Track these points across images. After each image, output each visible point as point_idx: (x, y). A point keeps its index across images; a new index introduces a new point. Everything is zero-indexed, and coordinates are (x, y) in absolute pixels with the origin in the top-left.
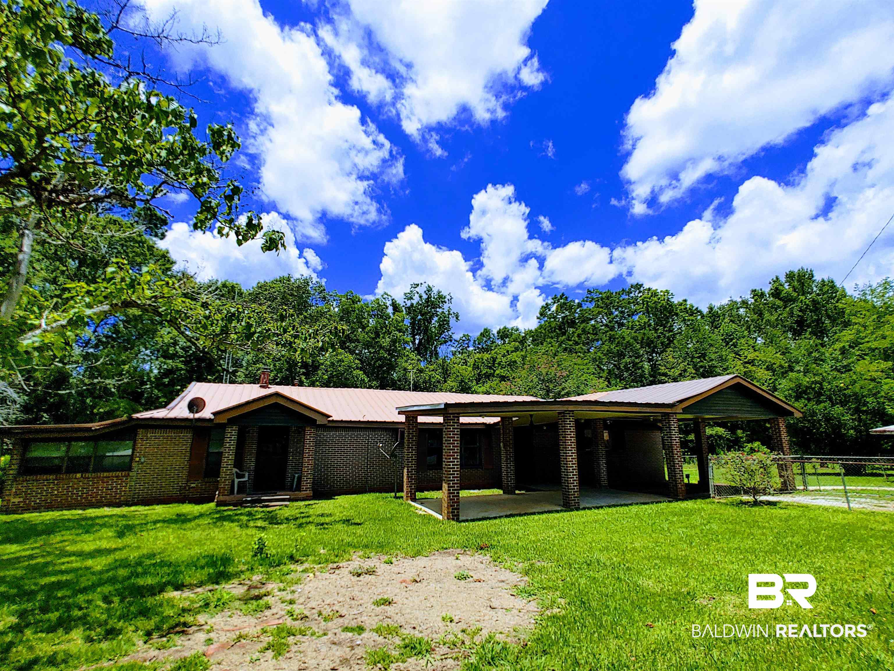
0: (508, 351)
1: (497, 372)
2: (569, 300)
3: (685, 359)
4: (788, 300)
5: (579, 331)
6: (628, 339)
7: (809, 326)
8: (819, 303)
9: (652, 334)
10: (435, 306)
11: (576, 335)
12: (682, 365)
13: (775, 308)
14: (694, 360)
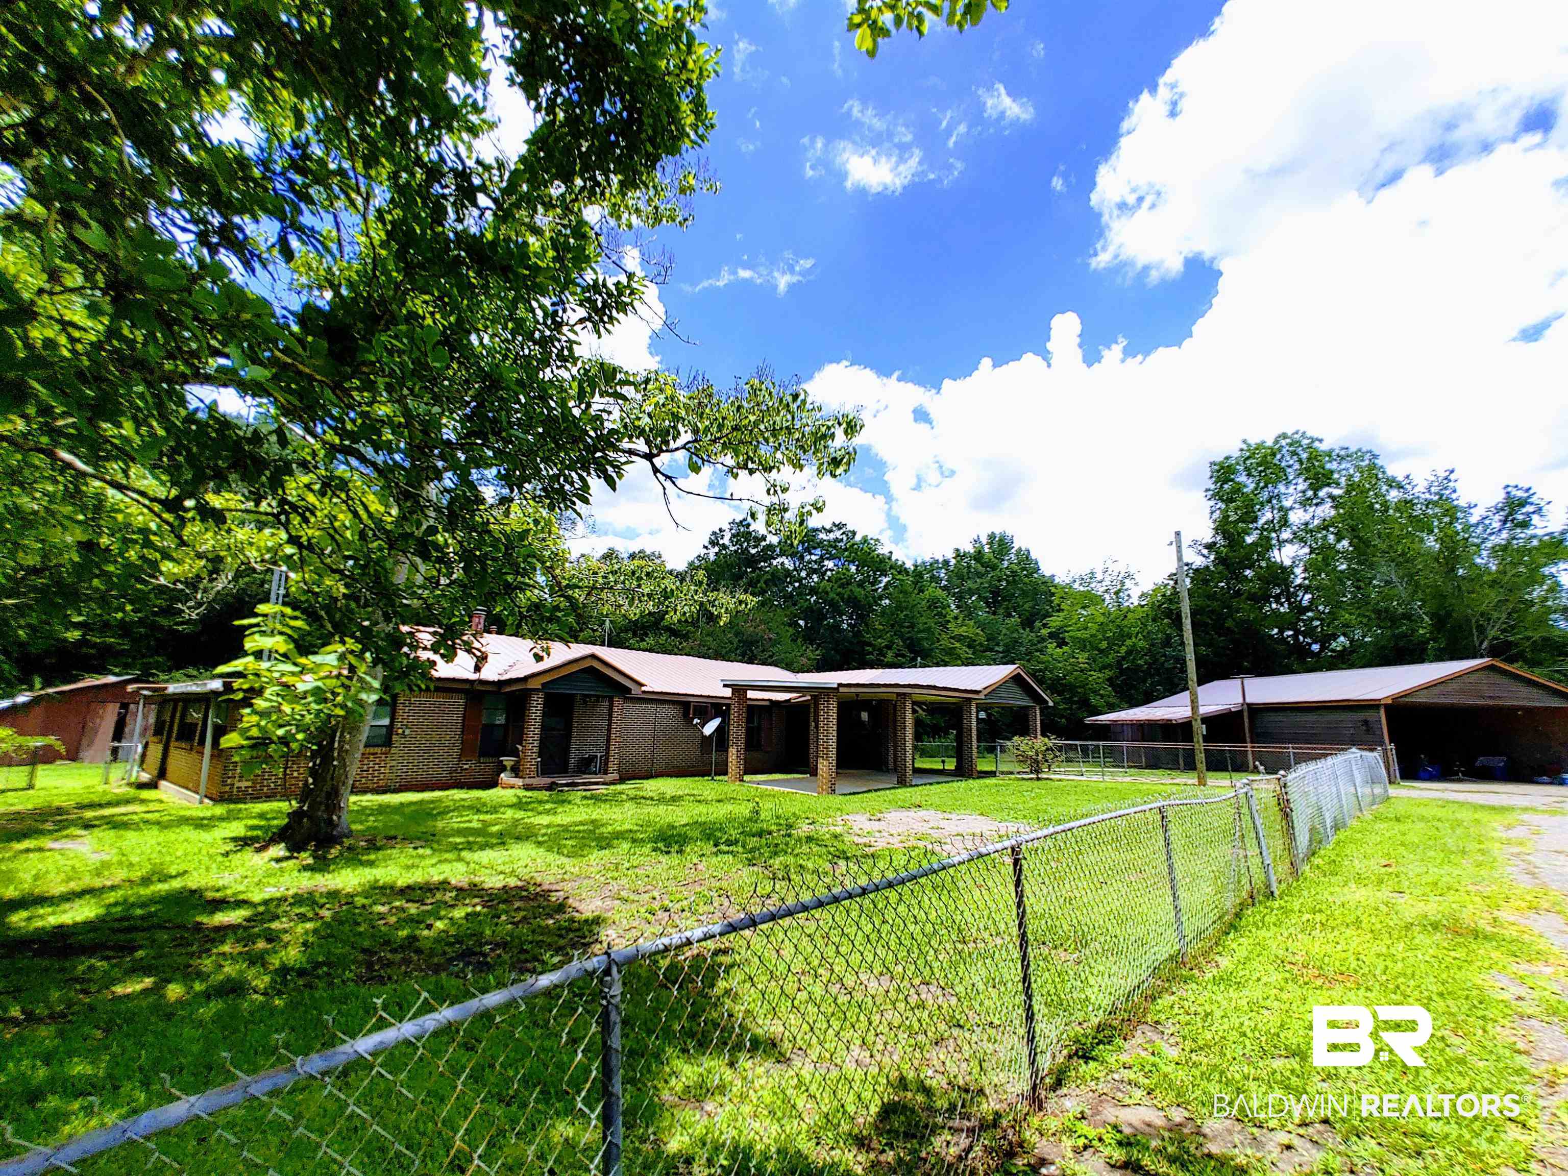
3: (893, 626)
4: (989, 566)
7: (1004, 600)
8: (1016, 575)
14: (903, 630)
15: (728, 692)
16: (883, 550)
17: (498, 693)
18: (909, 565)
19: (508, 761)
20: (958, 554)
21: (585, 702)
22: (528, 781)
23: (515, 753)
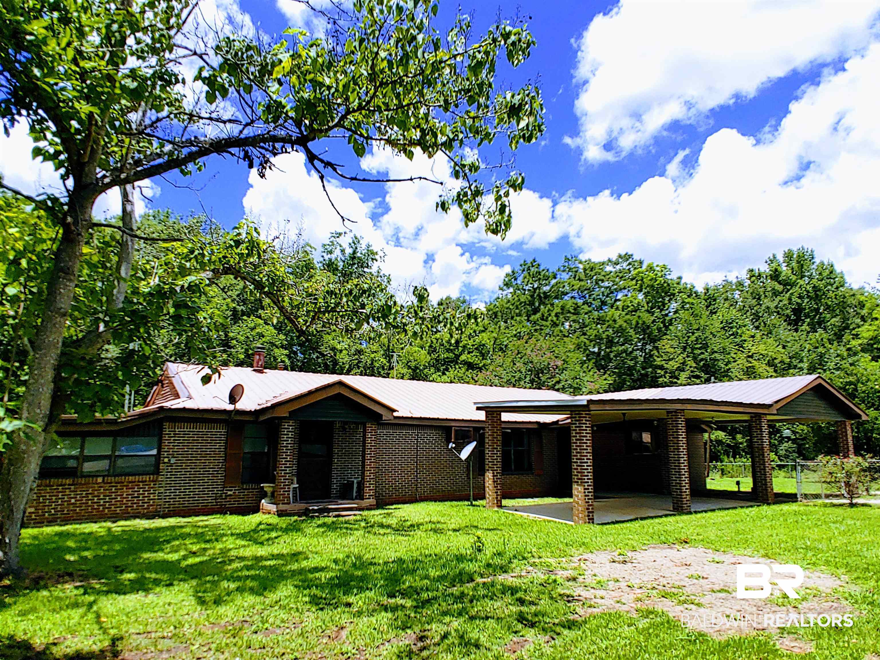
0: (475, 332)
1: (463, 357)
2: (542, 268)
3: (684, 349)
4: (787, 284)
5: (558, 310)
6: (620, 322)
7: (807, 316)
8: (820, 290)
9: (648, 318)
10: (362, 264)
11: (553, 314)
12: (680, 357)
13: (776, 293)
14: (695, 352)
15: (481, 416)
16: (673, 276)
17: (255, 422)
18: (700, 289)
19: (267, 487)
20: (752, 274)
21: (344, 429)
22: (282, 507)
23: (272, 480)
